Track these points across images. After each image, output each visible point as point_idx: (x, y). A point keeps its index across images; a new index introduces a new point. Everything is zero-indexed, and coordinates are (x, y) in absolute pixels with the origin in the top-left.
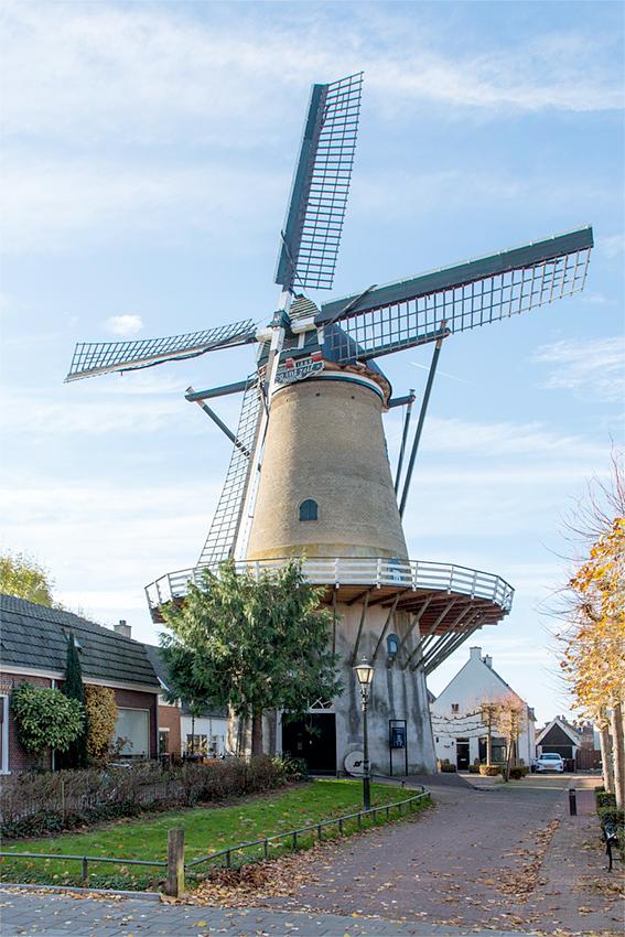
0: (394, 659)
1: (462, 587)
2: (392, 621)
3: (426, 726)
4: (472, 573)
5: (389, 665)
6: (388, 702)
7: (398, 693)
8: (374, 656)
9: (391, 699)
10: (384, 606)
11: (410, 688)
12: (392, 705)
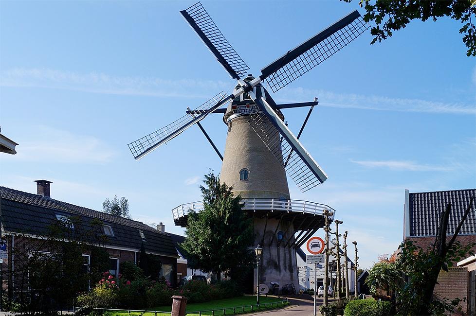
0: (280, 243)
1: (310, 210)
2: (280, 225)
3: (294, 273)
4: (315, 204)
5: (278, 246)
6: (277, 262)
7: (282, 258)
8: (272, 242)
9: (279, 261)
10: (277, 219)
11: (288, 256)
12: (279, 263)
